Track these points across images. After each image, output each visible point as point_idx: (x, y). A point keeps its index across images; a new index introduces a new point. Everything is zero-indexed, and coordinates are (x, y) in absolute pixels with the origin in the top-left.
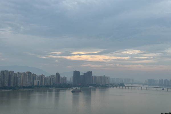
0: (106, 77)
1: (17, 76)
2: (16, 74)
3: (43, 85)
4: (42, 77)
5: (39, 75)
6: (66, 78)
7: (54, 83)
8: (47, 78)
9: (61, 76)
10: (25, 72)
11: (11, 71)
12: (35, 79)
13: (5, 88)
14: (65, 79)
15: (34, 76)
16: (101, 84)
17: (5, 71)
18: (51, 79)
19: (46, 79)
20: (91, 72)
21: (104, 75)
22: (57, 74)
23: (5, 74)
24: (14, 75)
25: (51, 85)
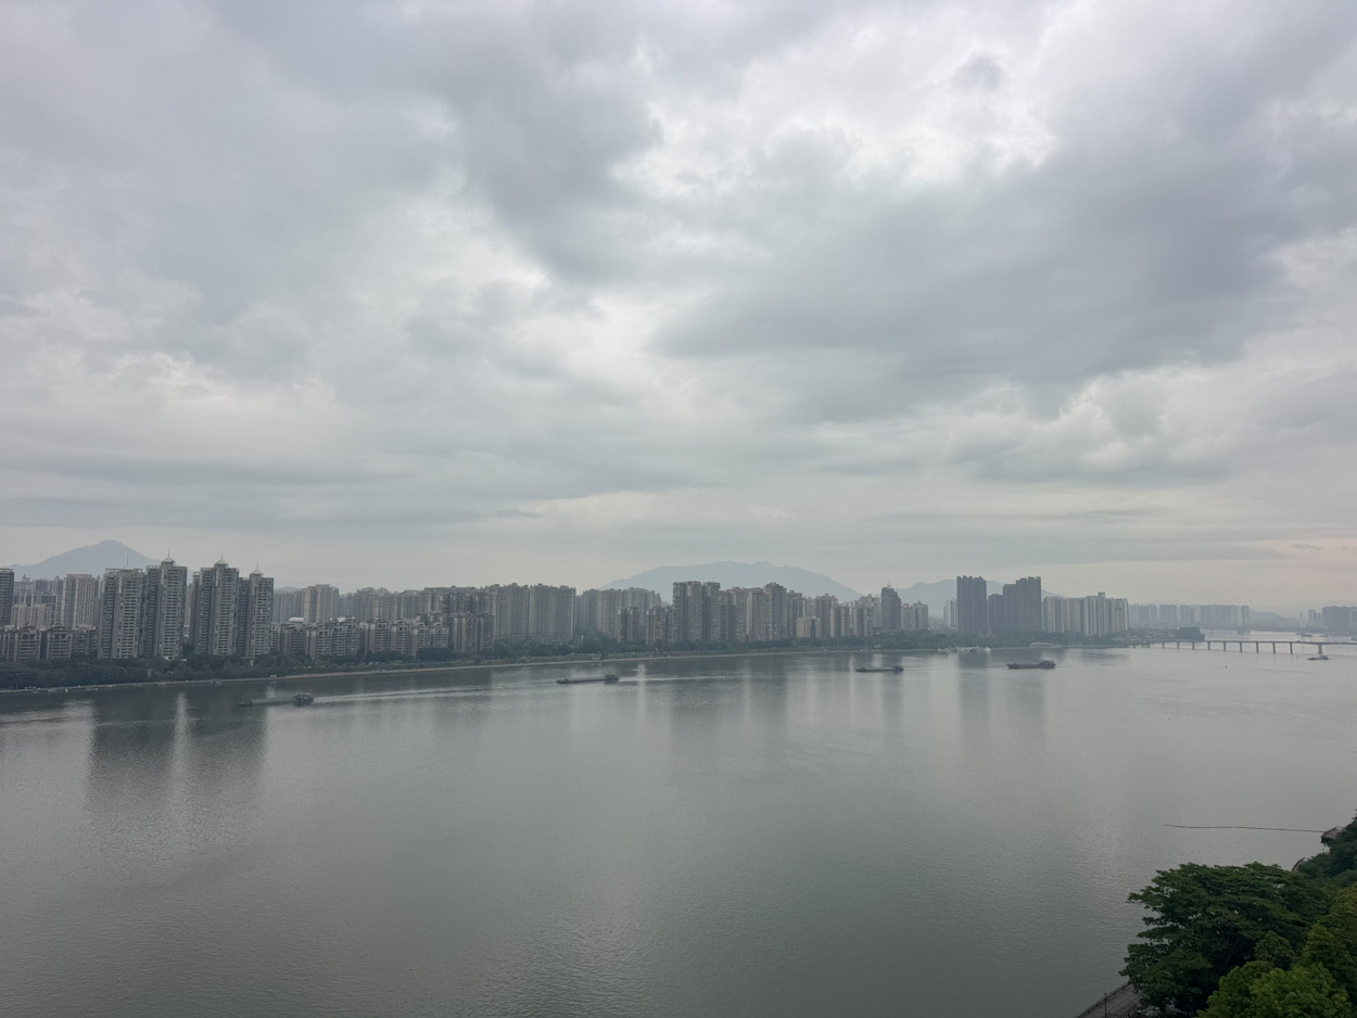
0: (1109, 602)
1: (730, 602)
2: (728, 594)
3: (832, 634)
4: (825, 603)
5: (814, 597)
6: (925, 609)
7: (876, 629)
8: (847, 609)
9: (903, 602)
10: (762, 586)
11: (709, 584)
12: (801, 615)
13: (692, 647)
14: (920, 611)
15: (796, 600)
16: (1087, 632)
17: (690, 583)
18: (860, 611)
19: (843, 610)
20: (1038, 580)
21: (1100, 594)
22: (884, 590)
23: (689, 594)
24: (720, 598)
25: (866, 635)
